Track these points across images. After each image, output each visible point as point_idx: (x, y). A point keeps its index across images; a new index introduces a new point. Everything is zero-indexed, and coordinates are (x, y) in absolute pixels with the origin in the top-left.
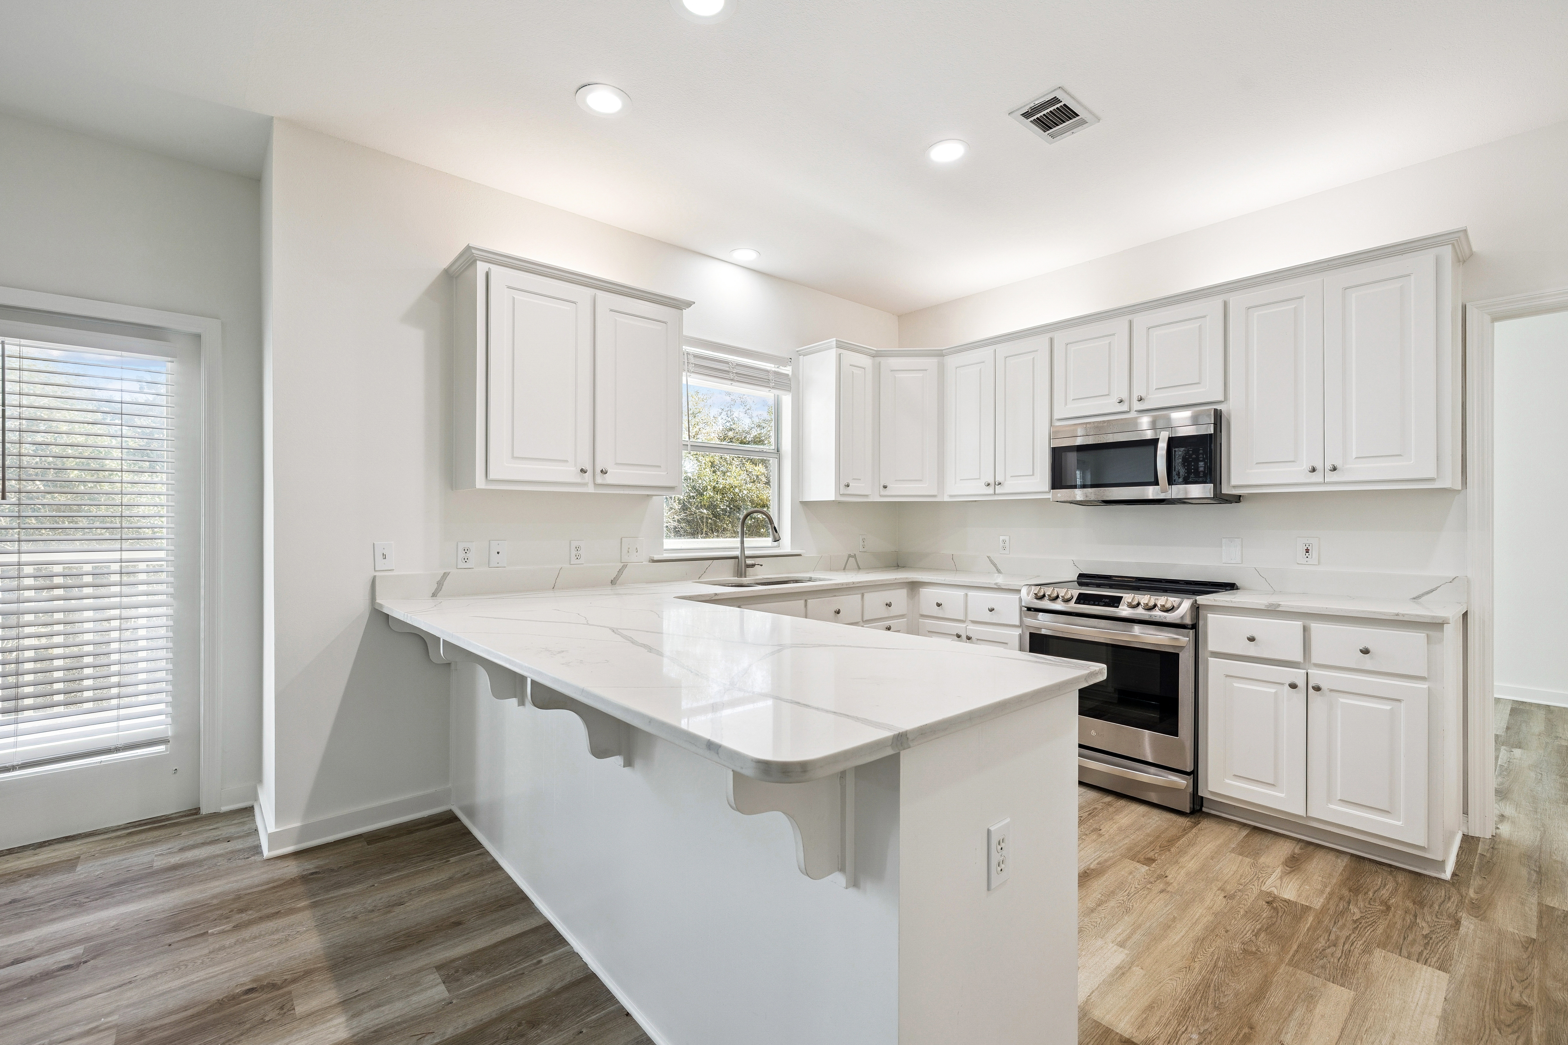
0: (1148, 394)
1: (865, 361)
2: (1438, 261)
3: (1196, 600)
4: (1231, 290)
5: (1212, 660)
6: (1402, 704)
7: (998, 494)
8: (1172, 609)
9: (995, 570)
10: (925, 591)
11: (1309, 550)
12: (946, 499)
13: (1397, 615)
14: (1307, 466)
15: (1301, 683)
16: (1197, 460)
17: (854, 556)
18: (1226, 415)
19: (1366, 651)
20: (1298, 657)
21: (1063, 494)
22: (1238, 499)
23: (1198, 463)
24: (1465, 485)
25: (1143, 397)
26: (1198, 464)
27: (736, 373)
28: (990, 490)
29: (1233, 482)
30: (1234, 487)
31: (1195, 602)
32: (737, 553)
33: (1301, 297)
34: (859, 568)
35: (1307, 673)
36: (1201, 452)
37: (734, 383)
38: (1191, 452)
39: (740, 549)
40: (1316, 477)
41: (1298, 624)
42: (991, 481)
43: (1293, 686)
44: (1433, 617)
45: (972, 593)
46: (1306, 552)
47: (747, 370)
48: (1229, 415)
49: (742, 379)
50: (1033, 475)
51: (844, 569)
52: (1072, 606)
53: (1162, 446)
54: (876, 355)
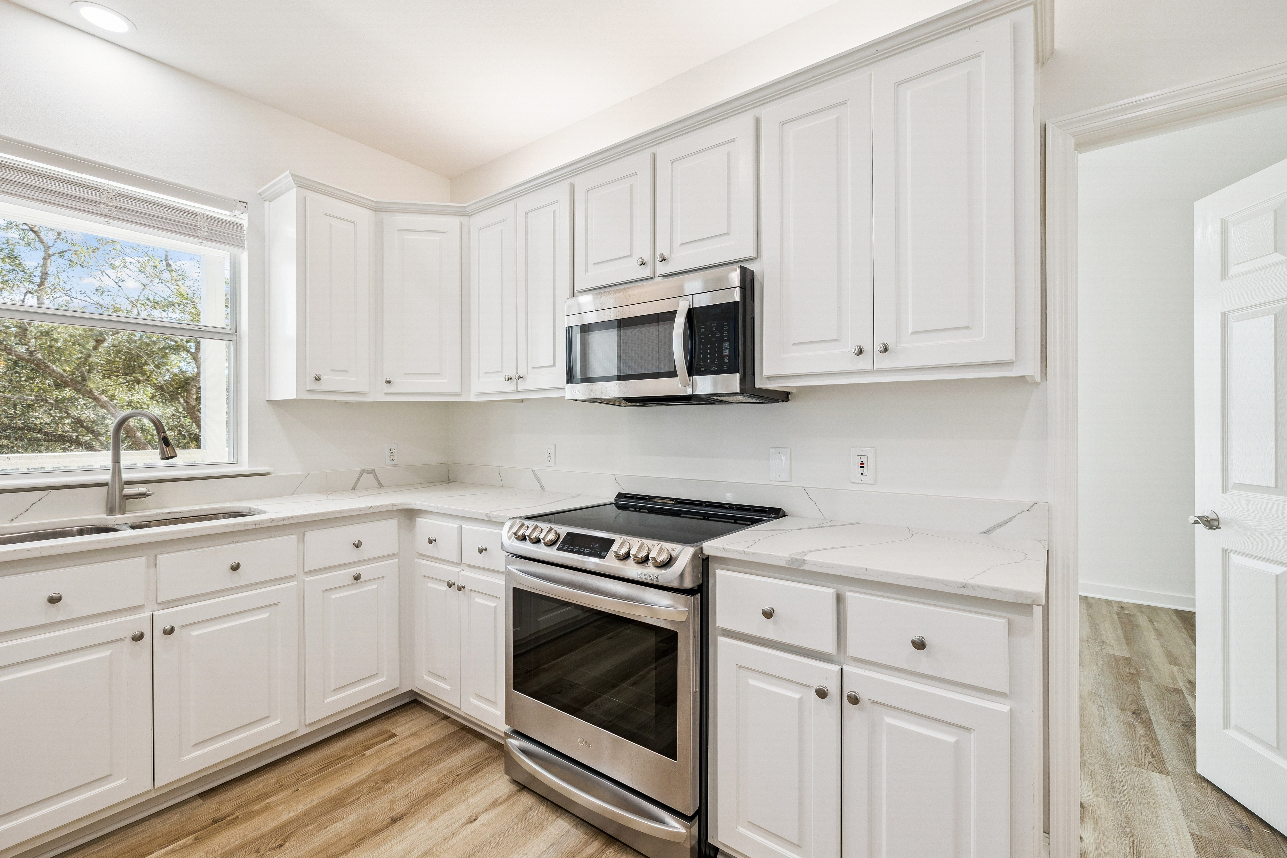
0: (672, 251)
1: (364, 216)
2: (1016, 30)
3: (702, 549)
4: (764, 102)
5: (722, 640)
6: (972, 735)
7: (523, 391)
8: (668, 563)
9: (539, 486)
10: (420, 521)
11: (864, 464)
12: (473, 399)
13: (965, 586)
14: (852, 347)
15: (833, 689)
16: (721, 341)
17: (373, 472)
18: (759, 278)
19: (920, 645)
20: (828, 646)
21: (579, 390)
22: (784, 396)
23: (723, 344)
24: (1044, 375)
25: (666, 256)
26: (722, 346)
27: (116, 207)
28: (511, 387)
29: (767, 372)
30: (769, 378)
31: (700, 552)
32: (106, 477)
33: (844, 103)
34: (381, 486)
35: (842, 669)
36: (726, 327)
37: (113, 222)
38: (714, 329)
39: (111, 471)
40: (864, 363)
41: (829, 592)
42: (512, 374)
43: (822, 694)
44: (1018, 593)
45: (467, 526)
46: (861, 467)
47: (161, 211)
48: (762, 277)
49: (147, 221)
50: (554, 365)
51: (354, 488)
52: (553, 554)
53: (680, 321)
54: (378, 208)
